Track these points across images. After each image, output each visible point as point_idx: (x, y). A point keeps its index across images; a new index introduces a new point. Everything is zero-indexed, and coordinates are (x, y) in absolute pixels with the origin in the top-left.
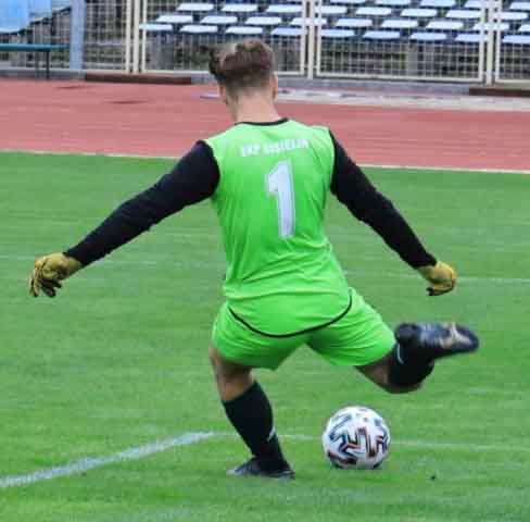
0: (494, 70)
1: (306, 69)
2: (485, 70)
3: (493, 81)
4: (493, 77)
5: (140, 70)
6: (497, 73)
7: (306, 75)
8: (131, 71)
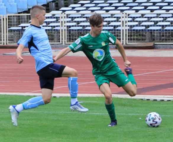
0: (126, 40)
1: (62, 41)
2: (123, 39)
3: (126, 44)
4: (126, 42)
5: (7, 44)
6: (127, 41)
7: (62, 43)
8: (4, 44)
